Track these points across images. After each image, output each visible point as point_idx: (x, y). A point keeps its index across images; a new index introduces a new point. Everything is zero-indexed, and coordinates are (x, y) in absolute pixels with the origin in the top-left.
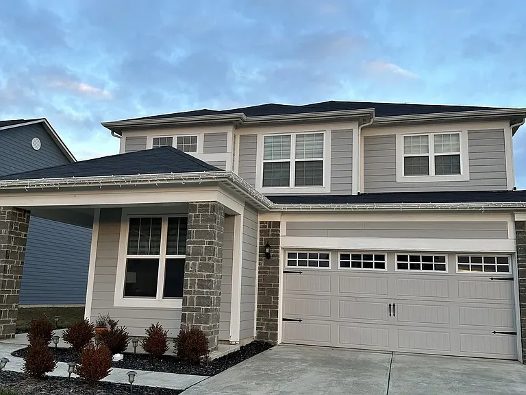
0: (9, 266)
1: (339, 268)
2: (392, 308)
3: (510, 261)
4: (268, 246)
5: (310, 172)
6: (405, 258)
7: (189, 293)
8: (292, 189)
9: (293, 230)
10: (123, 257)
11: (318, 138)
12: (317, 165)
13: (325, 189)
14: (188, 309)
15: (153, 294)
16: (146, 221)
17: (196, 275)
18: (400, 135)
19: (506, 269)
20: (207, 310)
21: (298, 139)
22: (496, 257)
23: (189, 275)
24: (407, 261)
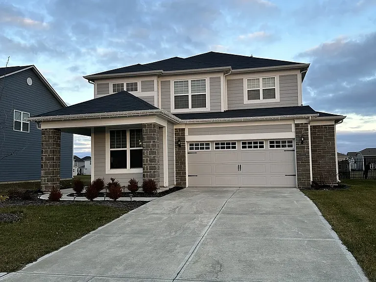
0: (55, 157)
1: (215, 149)
2: (240, 167)
3: (293, 142)
4: (179, 141)
5: (199, 100)
6: (245, 143)
7: (145, 165)
8: (190, 110)
9: (192, 132)
10: (108, 150)
11: (203, 82)
12: (203, 96)
13: (207, 109)
14: (146, 172)
15: (125, 167)
16: (118, 132)
17: (148, 157)
18: (245, 79)
19: (291, 146)
20: (154, 172)
21: (193, 82)
22: (287, 140)
23: (145, 157)
24: (246, 144)
